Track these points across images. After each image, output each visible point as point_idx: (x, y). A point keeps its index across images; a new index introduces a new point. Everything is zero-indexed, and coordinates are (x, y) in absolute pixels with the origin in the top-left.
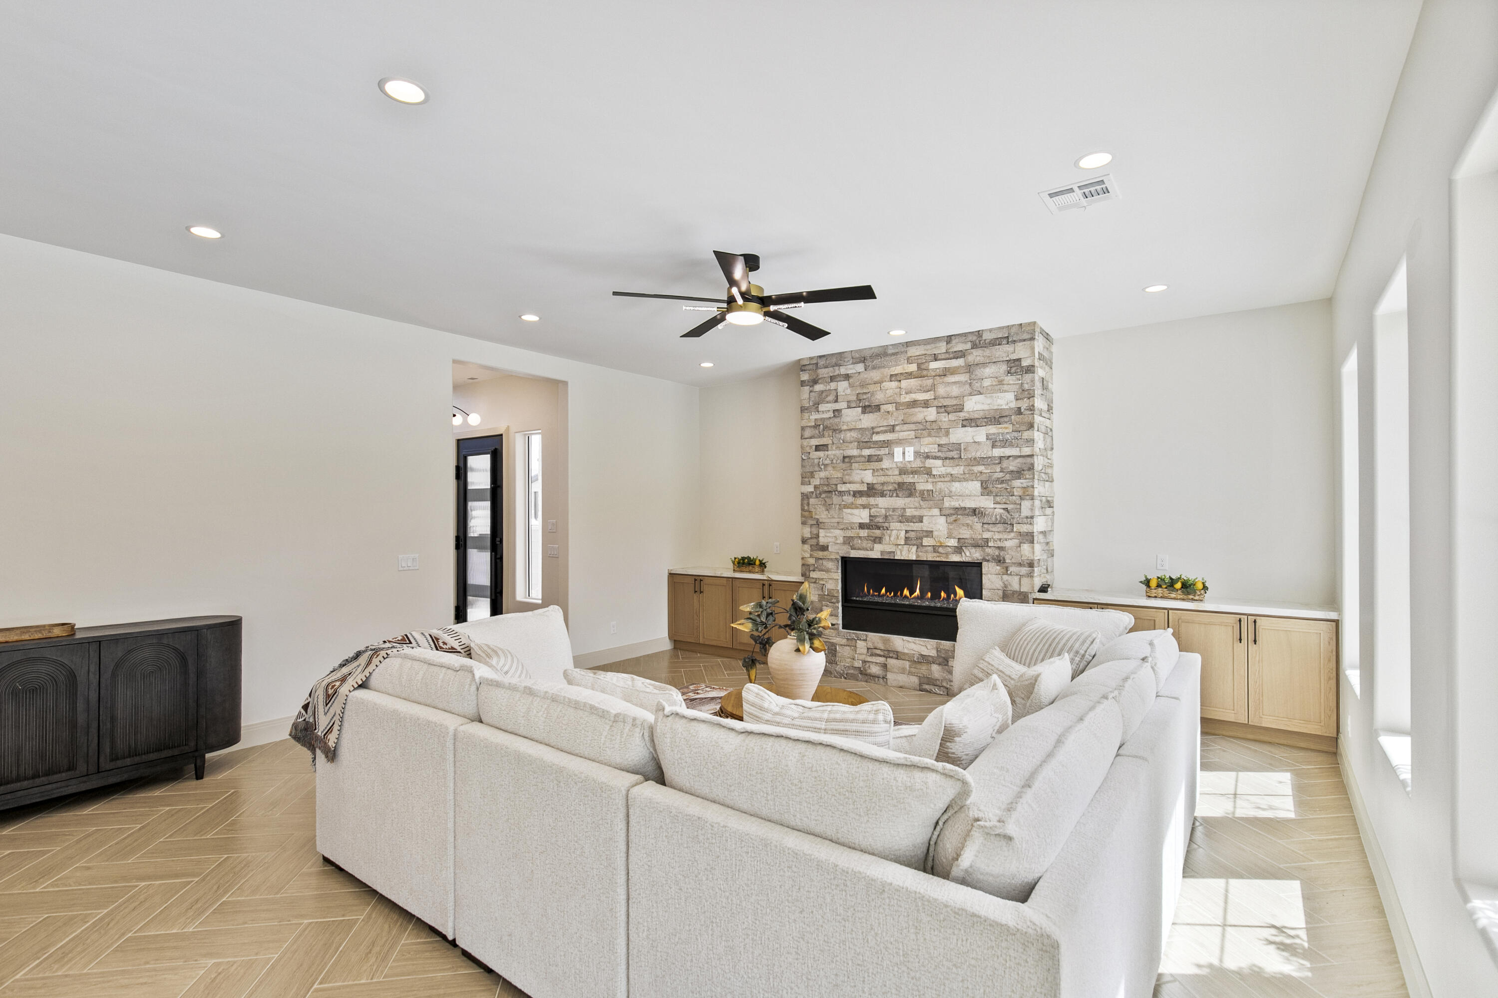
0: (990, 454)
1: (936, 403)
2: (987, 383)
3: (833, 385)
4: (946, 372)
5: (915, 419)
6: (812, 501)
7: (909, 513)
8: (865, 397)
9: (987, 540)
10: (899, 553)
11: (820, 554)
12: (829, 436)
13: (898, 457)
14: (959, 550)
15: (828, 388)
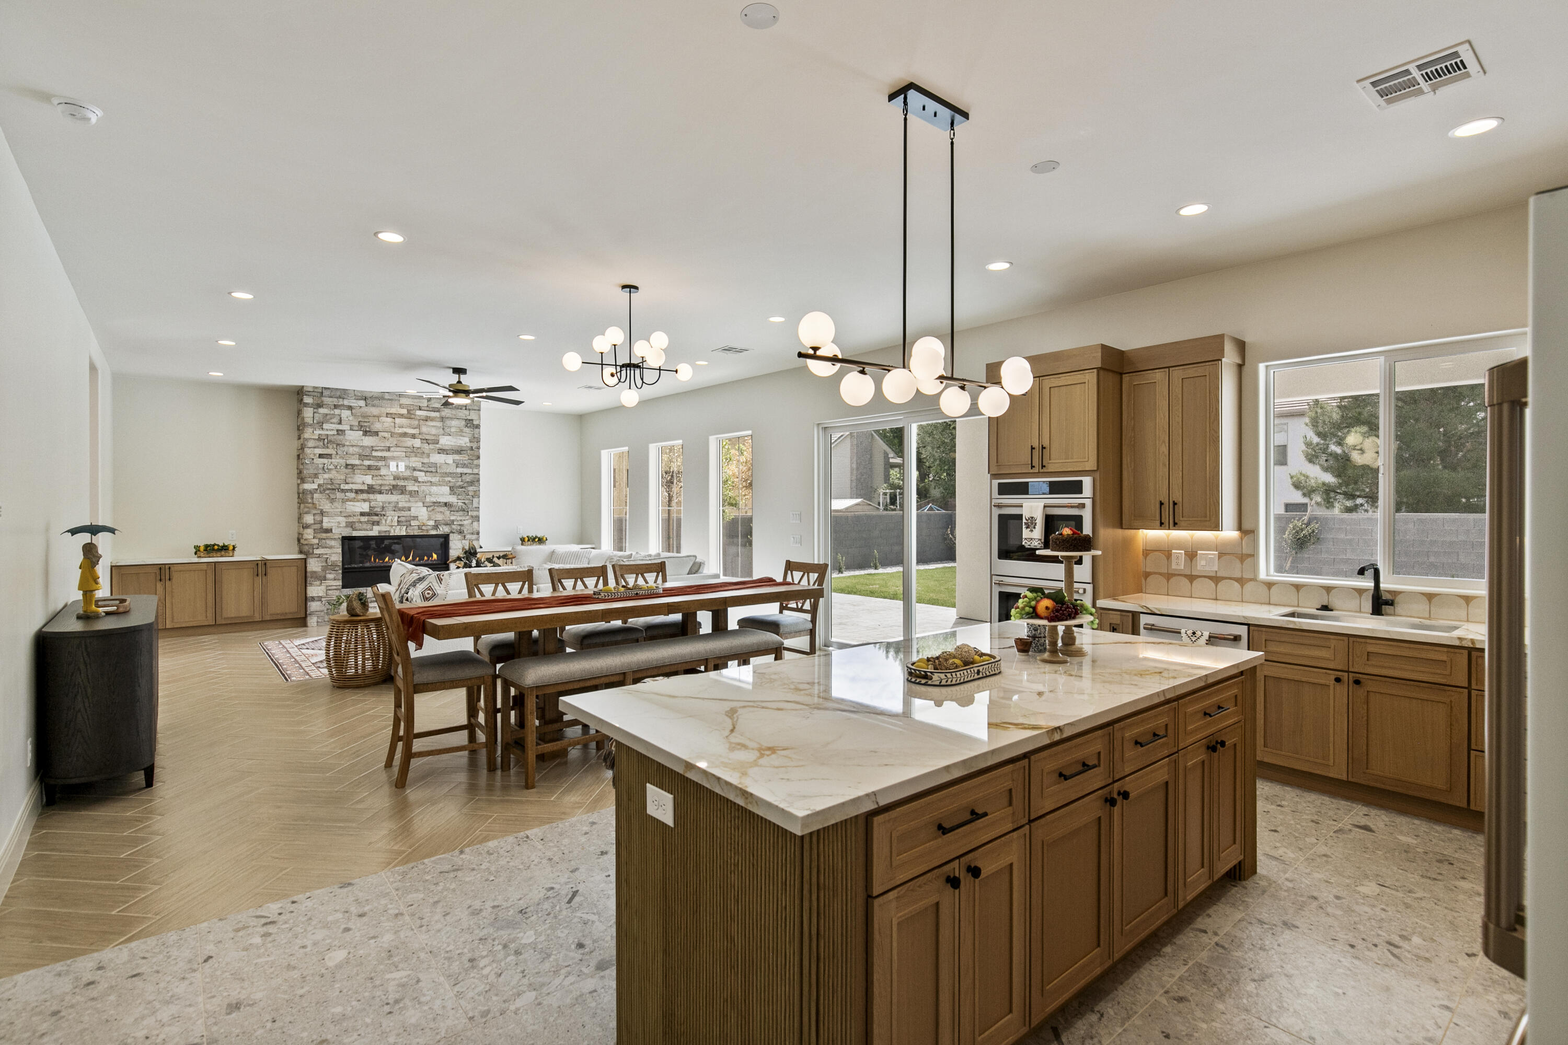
0: (455, 471)
1: (420, 437)
2: (453, 430)
3: (337, 411)
4: (427, 419)
5: (406, 445)
6: (316, 496)
7: (400, 505)
8: (366, 424)
9: (453, 521)
10: (392, 531)
11: (324, 535)
12: (333, 448)
13: (393, 467)
14: (436, 527)
15: (332, 412)
